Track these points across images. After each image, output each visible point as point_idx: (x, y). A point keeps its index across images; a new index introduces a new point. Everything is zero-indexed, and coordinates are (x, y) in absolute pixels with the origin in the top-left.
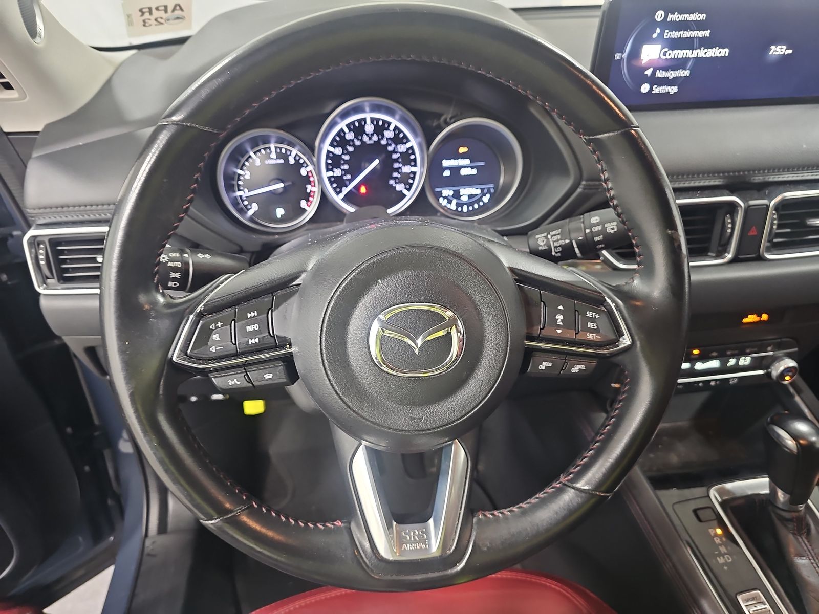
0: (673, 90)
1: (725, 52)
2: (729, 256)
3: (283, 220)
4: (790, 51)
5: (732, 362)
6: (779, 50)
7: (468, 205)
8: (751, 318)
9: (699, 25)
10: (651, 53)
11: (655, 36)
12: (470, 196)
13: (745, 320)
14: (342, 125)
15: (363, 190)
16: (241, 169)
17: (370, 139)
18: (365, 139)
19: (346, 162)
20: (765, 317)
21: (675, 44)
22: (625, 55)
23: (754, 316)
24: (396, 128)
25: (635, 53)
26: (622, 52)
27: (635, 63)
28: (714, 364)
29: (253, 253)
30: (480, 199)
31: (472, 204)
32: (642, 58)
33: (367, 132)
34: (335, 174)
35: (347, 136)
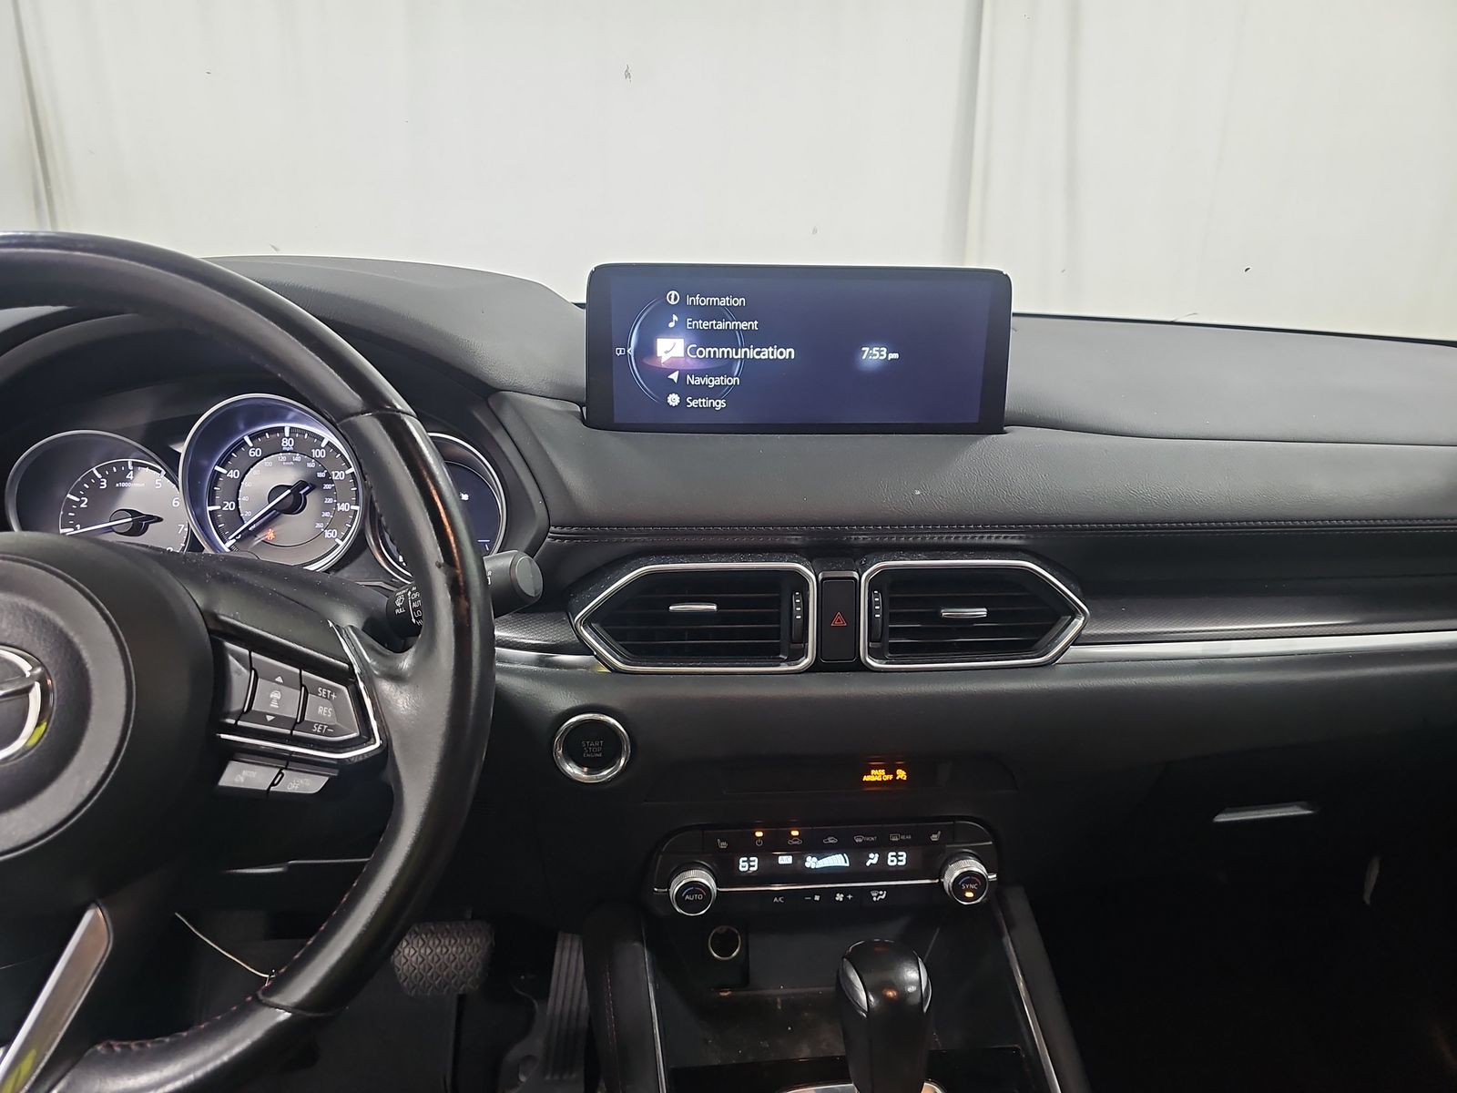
0: (720, 404)
1: (788, 353)
2: (805, 662)
4: (896, 356)
5: (873, 859)
6: (874, 355)
8: (877, 775)
9: (738, 314)
10: (670, 349)
11: (672, 325)
13: (866, 778)
20: (901, 774)
21: (707, 338)
22: (631, 351)
23: (882, 772)
24: (329, 445)
25: (647, 349)
26: (627, 346)
27: (647, 361)
28: (838, 860)
32: (658, 355)
33: (284, 449)
34: (224, 509)
35: (250, 452)
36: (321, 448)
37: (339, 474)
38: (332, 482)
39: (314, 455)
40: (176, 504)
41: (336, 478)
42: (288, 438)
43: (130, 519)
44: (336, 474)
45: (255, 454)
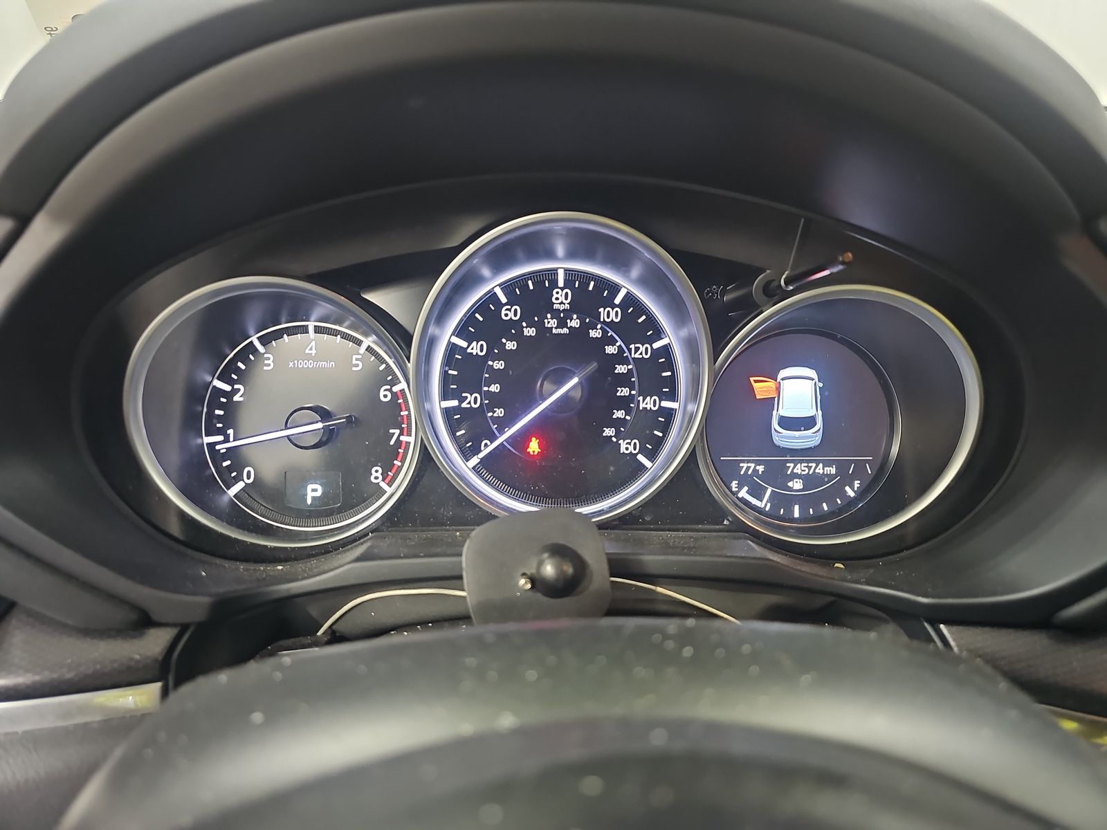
3: (322, 511)
7: (804, 501)
12: (809, 481)
14: (494, 284)
15: (534, 447)
16: (223, 378)
17: (562, 324)
18: (551, 323)
19: (496, 376)
24: (630, 299)
29: (184, 628)
30: (838, 490)
31: (815, 500)
33: (556, 306)
34: (464, 405)
35: (503, 312)
36: (613, 306)
37: (642, 349)
38: (625, 361)
39: (603, 316)
40: (385, 396)
41: (637, 356)
42: (562, 289)
43: (320, 425)
44: (637, 349)
45: (511, 315)
